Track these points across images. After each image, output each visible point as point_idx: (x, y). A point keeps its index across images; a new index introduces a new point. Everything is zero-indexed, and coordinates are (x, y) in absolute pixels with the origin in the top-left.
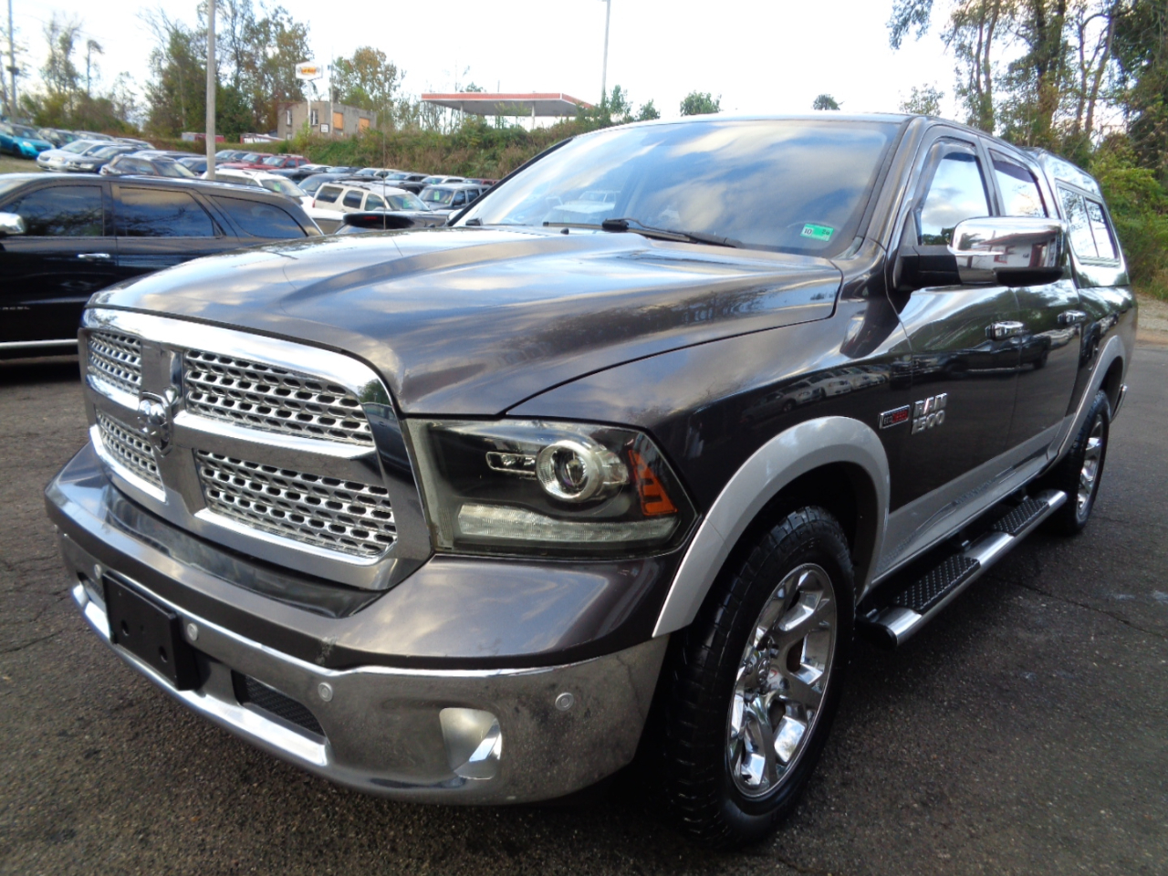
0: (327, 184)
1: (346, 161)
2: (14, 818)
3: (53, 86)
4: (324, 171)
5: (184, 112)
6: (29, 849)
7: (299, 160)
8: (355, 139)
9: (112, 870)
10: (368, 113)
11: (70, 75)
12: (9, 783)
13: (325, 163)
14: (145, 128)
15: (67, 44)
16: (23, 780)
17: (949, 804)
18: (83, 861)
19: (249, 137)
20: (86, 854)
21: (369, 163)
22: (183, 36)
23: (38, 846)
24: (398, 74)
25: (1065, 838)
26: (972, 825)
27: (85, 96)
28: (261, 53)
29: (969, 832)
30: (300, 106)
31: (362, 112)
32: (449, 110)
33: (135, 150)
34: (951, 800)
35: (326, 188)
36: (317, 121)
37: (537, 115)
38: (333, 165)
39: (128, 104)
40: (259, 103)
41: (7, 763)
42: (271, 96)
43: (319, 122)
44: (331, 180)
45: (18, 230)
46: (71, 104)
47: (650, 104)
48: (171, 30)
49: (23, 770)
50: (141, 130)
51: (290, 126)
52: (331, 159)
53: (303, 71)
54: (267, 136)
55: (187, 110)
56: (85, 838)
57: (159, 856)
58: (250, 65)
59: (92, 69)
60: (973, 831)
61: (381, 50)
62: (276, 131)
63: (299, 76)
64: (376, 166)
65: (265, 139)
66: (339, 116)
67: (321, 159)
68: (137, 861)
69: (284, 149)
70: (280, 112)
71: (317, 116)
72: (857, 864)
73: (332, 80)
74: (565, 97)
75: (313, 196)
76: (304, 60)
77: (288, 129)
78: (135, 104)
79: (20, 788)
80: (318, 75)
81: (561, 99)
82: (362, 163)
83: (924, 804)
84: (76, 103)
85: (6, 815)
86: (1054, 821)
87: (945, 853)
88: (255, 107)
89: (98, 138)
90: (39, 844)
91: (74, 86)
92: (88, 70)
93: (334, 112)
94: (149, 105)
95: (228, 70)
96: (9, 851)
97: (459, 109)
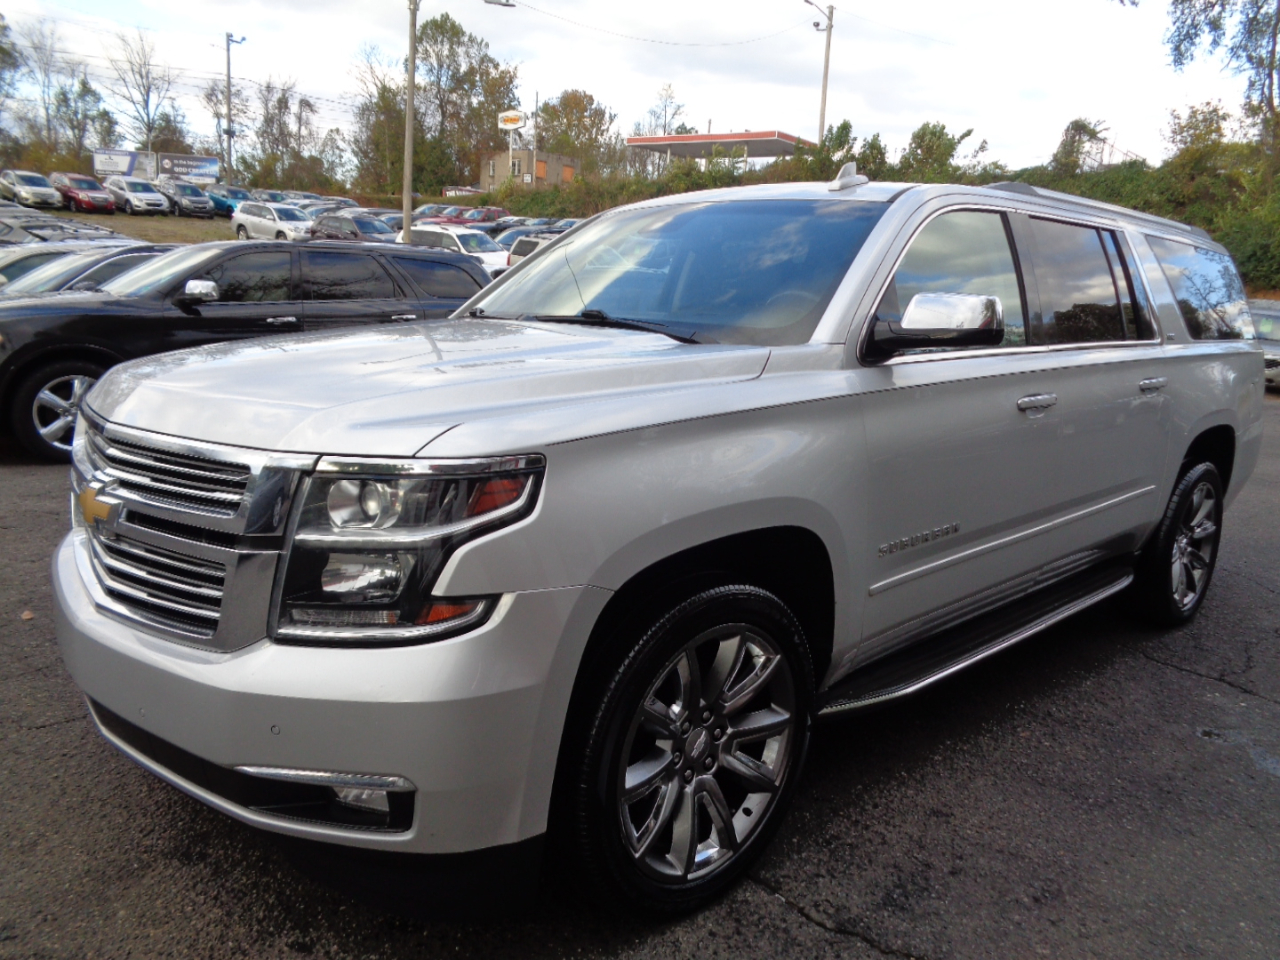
0: (523, 238)
1: (546, 212)
2: (158, 839)
3: (267, 146)
4: (522, 223)
5: (389, 165)
6: (166, 867)
7: (498, 212)
8: (556, 188)
9: (233, 890)
10: (572, 161)
11: (284, 136)
12: (158, 809)
13: (525, 215)
14: (352, 184)
15: (283, 104)
16: (170, 807)
17: (1065, 901)
18: (209, 881)
19: (452, 190)
20: (212, 875)
21: (571, 212)
22: (390, 90)
23: (174, 865)
24: (607, 116)
25: (1189, 947)
26: (1084, 925)
27: (297, 155)
28: (466, 102)
29: (1079, 930)
30: (503, 155)
31: (566, 160)
32: (657, 155)
33: (338, 208)
34: (1067, 898)
35: (521, 242)
36: (519, 171)
37: (750, 155)
38: (533, 217)
39: (337, 161)
40: (463, 156)
41: (158, 791)
42: (474, 146)
43: (522, 172)
44: (527, 234)
45: (213, 296)
46: (283, 164)
47: (876, 137)
48: (379, 85)
49: (170, 799)
50: (348, 186)
51: (493, 177)
52: (531, 211)
53: (506, 121)
54: (469, 188)
55: (392, 164)
56: (213, 861)
57: (274, 882)
58: (456, 115)
59: (303, 128)
60: (1083, 930)
61: (588, 93)
62: (479, 183)
64: (577, 217)
65: (465, 192)
66: (542, 165)
67: (520, 210)
68: (255, 885)
69: (485, 201)
70: (483, 162)
71: (519, 165)
72: (944, 950)
73: (537, 126)
74: (781, 135)
75: (508, 250)
76: (511, 108)
77: (490, 180)
78: (343, 160)
79: (166, 814)
80: (521, 124)
81: (776, 138)
82: (562, 214)
83: (1036, 900)
84: (287, 161)
85: (151, 836)
86: (1182, 930)
87: (1045, 949)
88: (458, 159)
89: (306, 197)
90: (176, 863)
91: (286, 145)
92: (300, 129)
93: (537, 160)
94: (355, 161)
95: (433, 120)
96: (150, 866)
97: (666, 153)
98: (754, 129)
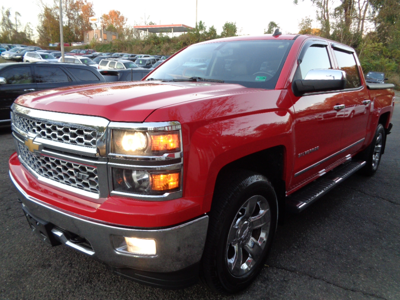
0: (103, 60)
1: (109, 51)
2: (32, 262)
3: (4, 28)
4: (101, 55)
5: (51, 35)
6: (38, 270)
7: (92, 51)
8: (111, 43)
9: (63, 274)
10: (115, 33)
11: (10, 25)
12: (29, 253)
13: (102, 52)
15: (8, 13)
16: (33, 252)
17: (305, 246)
18: (54, 272)
19: (74, 43)
20: (55, 270)
21: (117, 51)
22: (49, 9)
23: (40, 269)
24: (125, 19)
25: (339, 254)
26: (312, 252)
27: (16, 32)
28: (77, 13)
29: (311, 253)
30: (91, 32)
31: (113, 33)
32: (143, 31)
33: (35, 50)
34: (306, 245)
35: (103, 61)
36: (97, 37)
37: (174, 32)
38: (104, 53)
39: (31, 34)
40: (77, 32)
41: (27, 248)
42: (81, 29)
43: (98, 37)
44: (104, 58)
45: (4, 83)
46: (11, 34)
47: (213, 27)
48: (45, 7)
49: (32, 249)
50: (36, 42)
51: (88, 39)
52: (103, 50)
53: (92, 20)
54: (80, 43)
55: (52, 35)
56: (54, 266)
57: (76, 270)
58: (73, 18)
59: (17, 22)
60: (312, 253)
61: (118, 11)
62: (84, 41)
63: (90, 21)
64: (119, 52)
65: (80, 44)
66: (105, 35)
67: (100, 50)
68: (70, 272)
69: (87, 47)
70: (84, 34)
71: (97, 35)
72: (278, 263)
73: (102, 22)
74: (183, 25)
75: (98, 64)
76: (92, 16)
77: (87, 40)
78: (33, 33)
79: (32, 254)
80: (97, 21)
81: (182, 26)
82: (114, 51)
83: (298, 247)
84: (12, 34)
85: (29, 261)
86: (336, 250)
87: (303, 259)
88: (76, 33)
89: (22, 47)
91: (11, 28)
92: (16, 22)
93: (104, 33)
94: (38, 34)
95: (65, 20)
96: (32, 271)
97: (147, 31)
98: (174, 24)
